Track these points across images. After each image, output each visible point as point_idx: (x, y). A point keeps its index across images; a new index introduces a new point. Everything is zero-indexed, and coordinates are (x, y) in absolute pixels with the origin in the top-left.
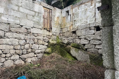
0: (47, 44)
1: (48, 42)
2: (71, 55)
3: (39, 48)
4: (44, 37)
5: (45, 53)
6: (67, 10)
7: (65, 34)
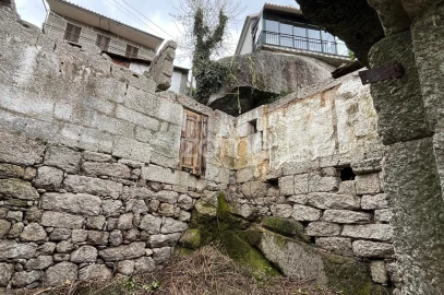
0: (187, 216)
1: (189, 211)
2: (263, 255)
3: (163, 230)
4: (180, 193)
5: (179, 244)
6: (250, 119)
7: (245, 188)
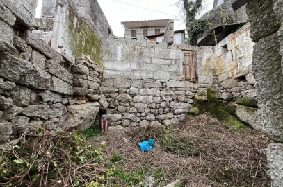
0: (191, 101)
1: (192, 98)
2: (238, 118)
3: (180, 107)
6: (223, 45)
7: (223, 84)
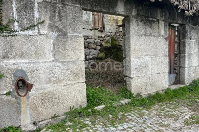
1: (100, 46)
3: (91, 54)
4: (95, 39)
